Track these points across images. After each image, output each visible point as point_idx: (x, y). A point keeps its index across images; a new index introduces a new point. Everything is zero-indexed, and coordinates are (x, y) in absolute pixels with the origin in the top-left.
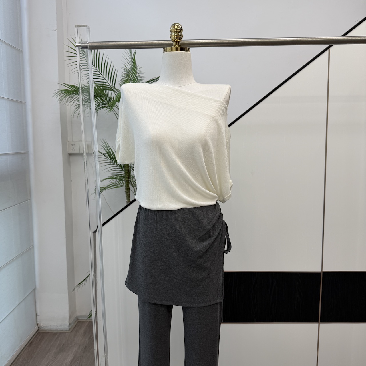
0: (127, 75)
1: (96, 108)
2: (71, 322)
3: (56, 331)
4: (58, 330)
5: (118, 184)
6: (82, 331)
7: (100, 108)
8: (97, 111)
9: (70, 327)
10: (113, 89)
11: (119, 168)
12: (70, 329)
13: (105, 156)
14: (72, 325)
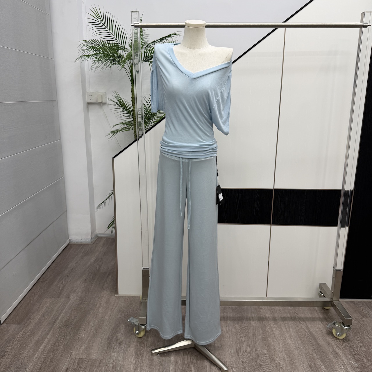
1: (110, 64)
2: (92, 237)
3: (81, 244)
4: (82, 243)
5: (128, 128)
6: (101, 243)
7: (113, 64)
8: (110, 67)
9: (92, 241)
10: (124, 49)
11: (129, 115)
12: (92, 242)
13: (118, 105)
14: (93, 240)
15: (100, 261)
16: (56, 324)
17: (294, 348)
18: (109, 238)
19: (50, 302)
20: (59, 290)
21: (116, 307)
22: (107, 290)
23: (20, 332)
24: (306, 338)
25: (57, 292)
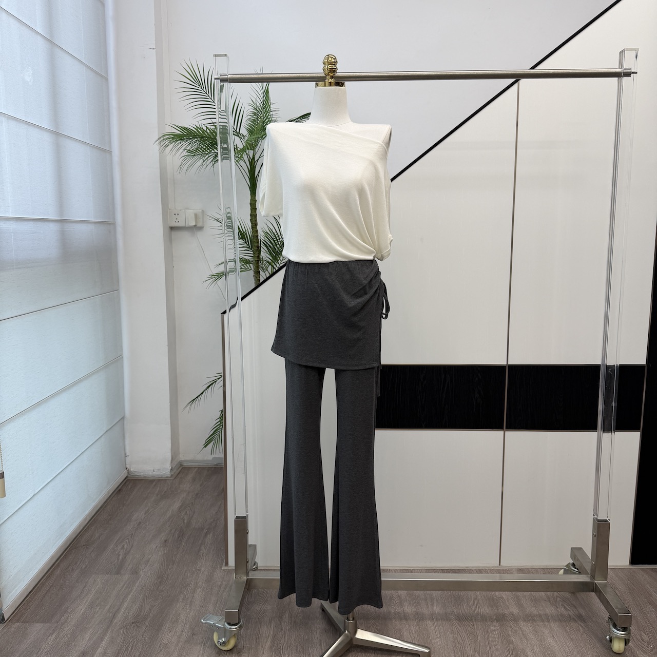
0: (255, 114)
1: (213, 160)
2: (173, 467)
3: (153, 478)
4: (155, 477)
5: (243, 267)
6: (189, 478)
9: (173, 473)
10: (238, 133)
11: (245, 244)
12: (172, 475)
14: (174, 471)
15: (189, 508)
16: (116, 621)
17: (561, 654)
18: (204, 468)
19: (103, 581)
20: (118, 559)
21: (225, 588)
22: (206, 560)
23: (49, 636)
24: (581, 635)
25: (114, 565)
